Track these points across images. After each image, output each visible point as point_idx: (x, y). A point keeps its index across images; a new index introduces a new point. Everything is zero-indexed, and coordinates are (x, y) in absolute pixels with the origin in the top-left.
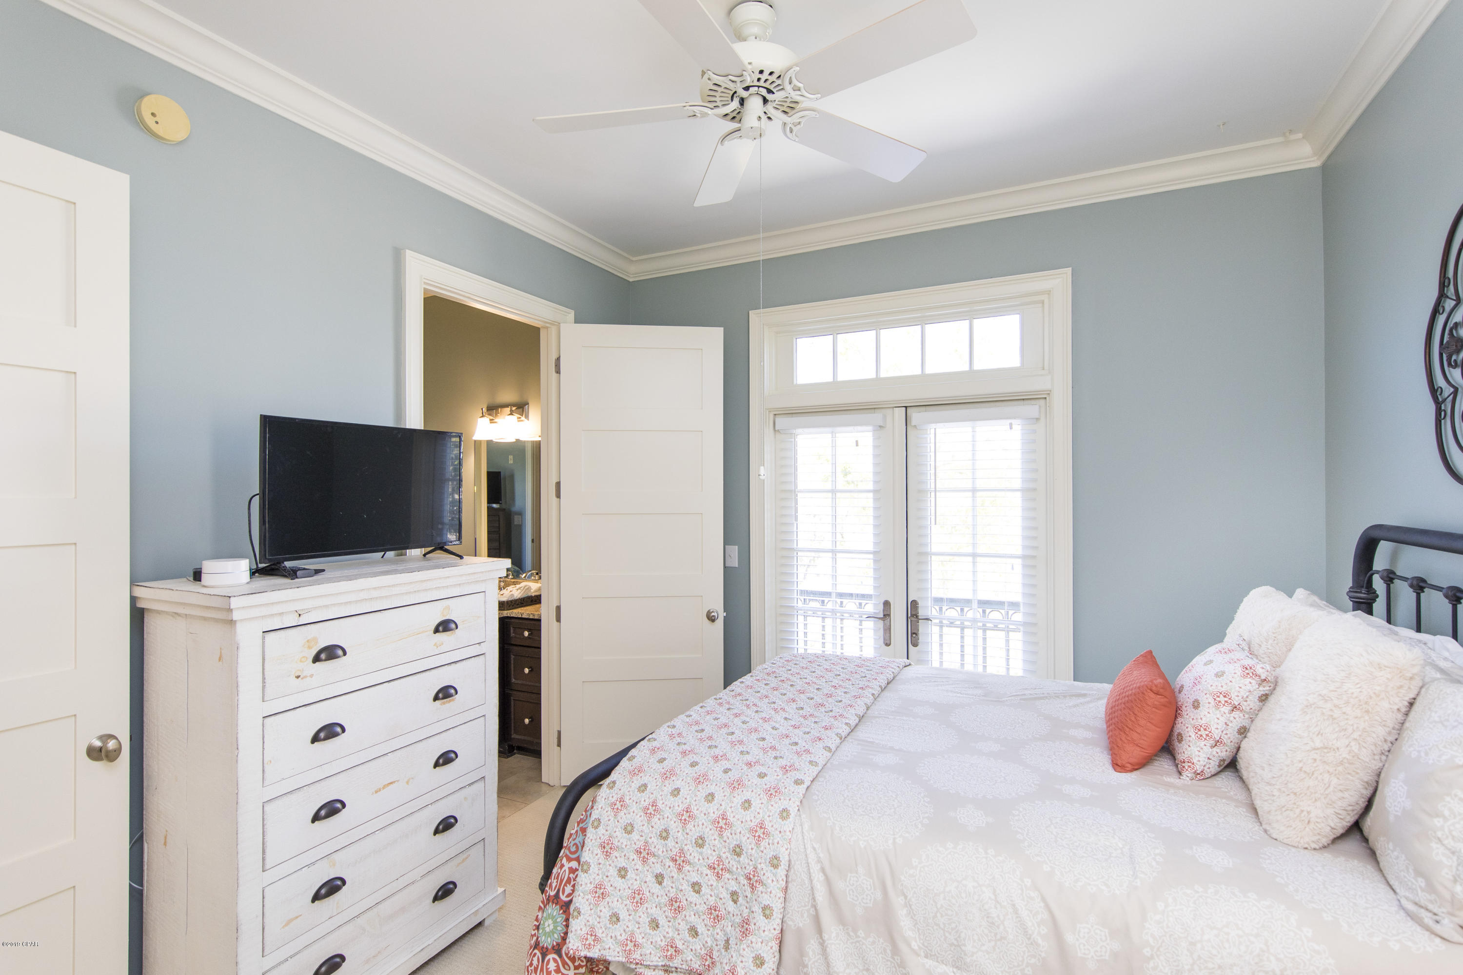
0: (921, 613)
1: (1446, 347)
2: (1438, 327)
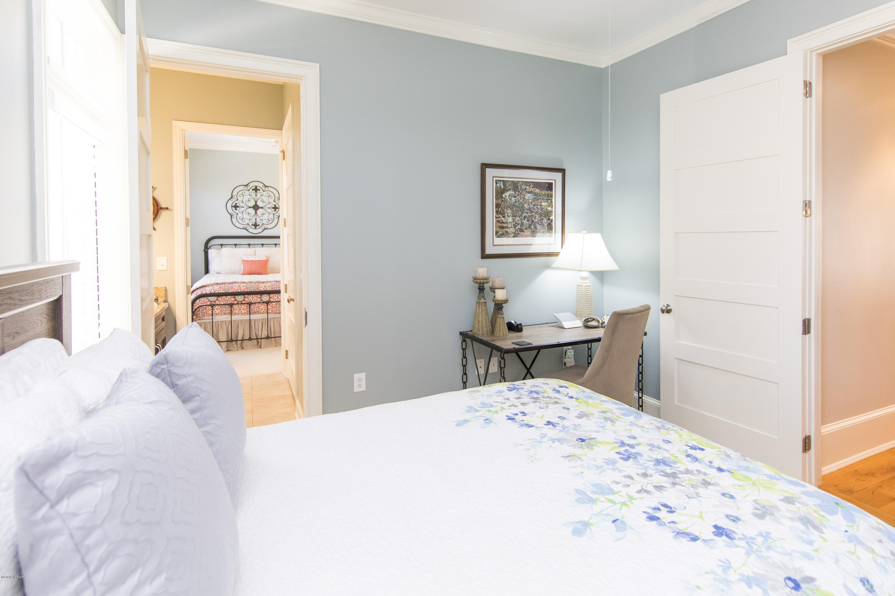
1: (234, 207)
2: (230, 202)
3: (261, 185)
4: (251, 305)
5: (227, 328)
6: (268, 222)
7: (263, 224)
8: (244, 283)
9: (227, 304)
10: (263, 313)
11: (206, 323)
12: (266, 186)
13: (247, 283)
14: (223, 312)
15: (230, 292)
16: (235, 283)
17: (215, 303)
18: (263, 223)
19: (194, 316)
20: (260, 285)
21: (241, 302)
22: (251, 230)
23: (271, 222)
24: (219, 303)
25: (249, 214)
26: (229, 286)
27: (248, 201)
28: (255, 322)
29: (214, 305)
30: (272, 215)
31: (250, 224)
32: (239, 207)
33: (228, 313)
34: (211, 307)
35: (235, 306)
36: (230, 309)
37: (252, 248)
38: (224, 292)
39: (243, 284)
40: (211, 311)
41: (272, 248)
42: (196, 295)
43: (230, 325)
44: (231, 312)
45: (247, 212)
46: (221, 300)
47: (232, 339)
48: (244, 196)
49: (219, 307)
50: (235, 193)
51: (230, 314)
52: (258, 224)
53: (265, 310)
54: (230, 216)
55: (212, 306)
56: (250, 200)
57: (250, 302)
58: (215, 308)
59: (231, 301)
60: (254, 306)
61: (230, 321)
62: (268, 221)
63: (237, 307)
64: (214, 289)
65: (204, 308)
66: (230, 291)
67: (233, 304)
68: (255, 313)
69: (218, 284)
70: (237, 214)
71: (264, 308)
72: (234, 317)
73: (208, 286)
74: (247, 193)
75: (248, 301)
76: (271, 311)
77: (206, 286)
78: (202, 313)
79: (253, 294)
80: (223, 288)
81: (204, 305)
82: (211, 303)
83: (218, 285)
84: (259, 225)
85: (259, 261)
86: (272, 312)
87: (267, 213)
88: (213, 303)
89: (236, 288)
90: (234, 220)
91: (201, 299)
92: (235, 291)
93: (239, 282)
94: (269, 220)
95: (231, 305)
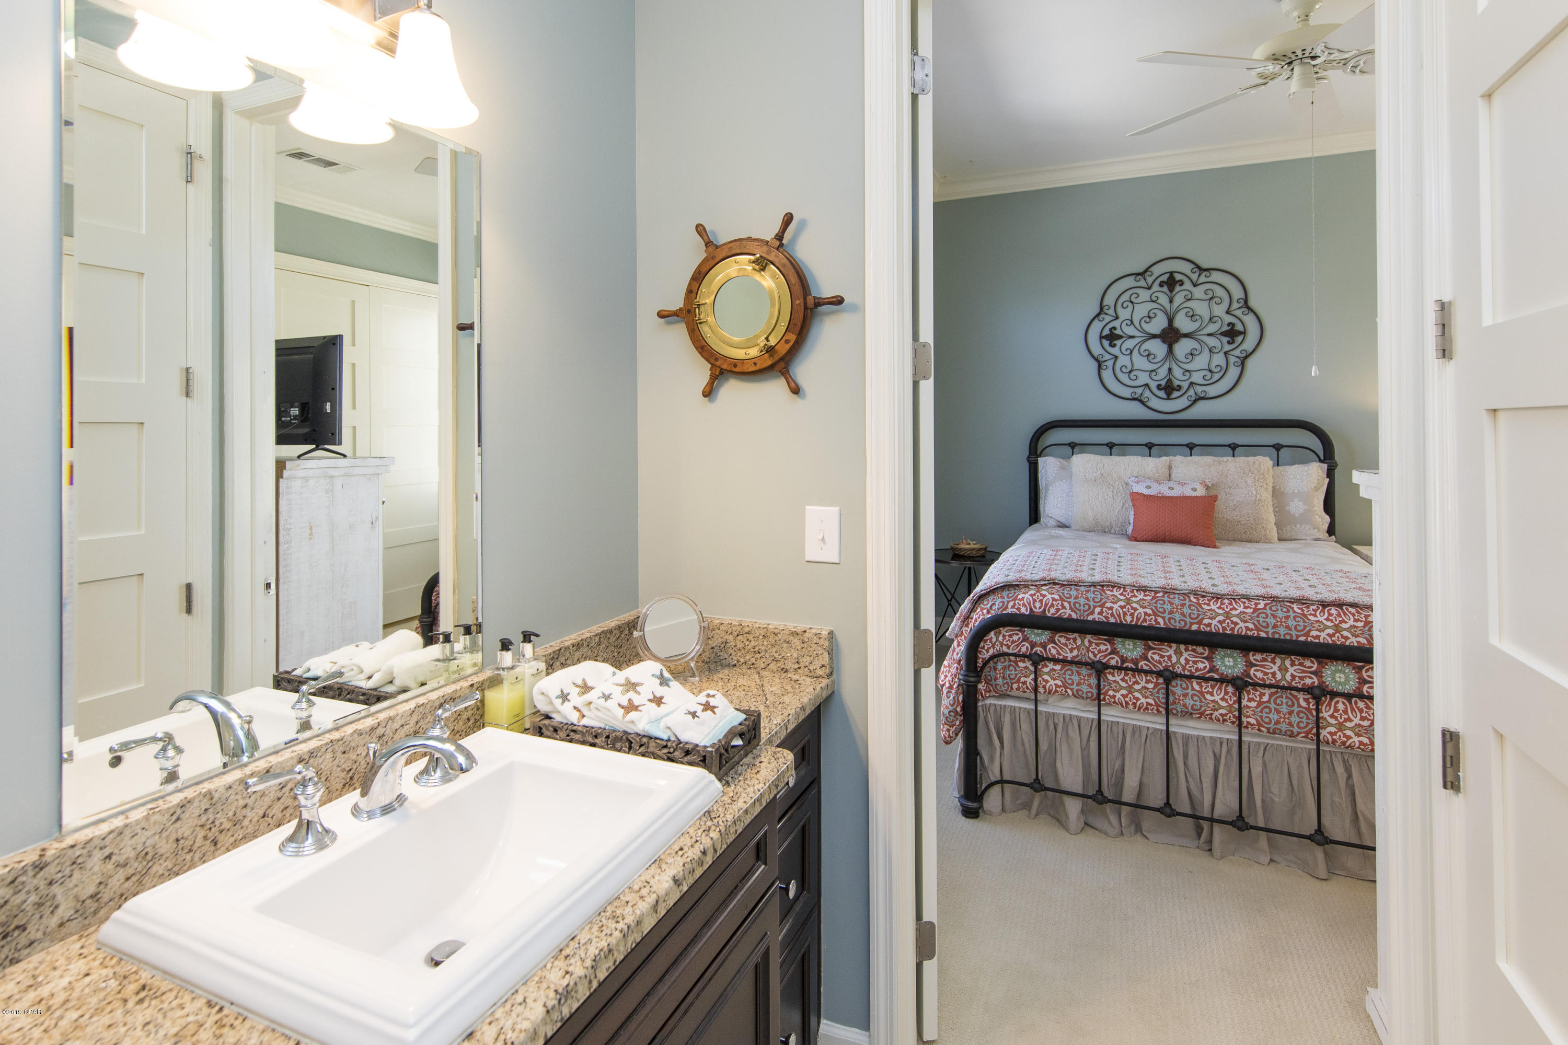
1: (1106, 337)
2: (1097, 326)
3: (1186, 268)
4: (1174, 683)
5: (1084, 744)
6: (1208, 378)
7: (1192, 383)
8: (1143, 589)
9: (1086, 664)
10: (1219, 720)
11: (1017, 710)
12: (1201, 270)
13: (1156, 592)
14: (1072, 690)
15: (1094, 621)
16: (1114, 585)
17: (1045, 650)
18: (1192, 380)
19: (981, 682)
20: (1205, 607)
21: (1136, 662)
22: (1155, 403)
23: (1216, 377)
24: (1059, 653)
25: (1148, 355)
26: (1090, 595)
27: (1148, 320)
28: (1186, 744)
29: (1043, 659)
30: (1222, 354)
31: (1153, 385)
32: (1121, 337)
33: (1090, 695)
34: (1031, 662)
35: (1113, 675)
36: (1096, 682)
37: (1160, 456)
38: (1074, 616)
39: (1141, 596)
40: (1032, 676)
41: (1225, 459)
42: (988, 612)
43: (1094, 738)
44: (1099, 694)
45: (1144, 351)
46: (1066, 645)
47: (1100, 791)
48: (1136, 305)
49: (1058, 667)
50: (1109, 300)
51: (1094, 700)
52: (1176, 383)
53: (1230, 712)
54: (1096, 364)
55: (1037, 660)
56: (1152, 315)
57: (1166, 669)
58: (1046, 670)
59: (1100, 651)
60: (1184, 686)
61: (1095, 723)
62: (1209, 375)
63: (1118, 678)
64: (1041, 601)
65: (1010, 661)
66: (1096, 616)
67: (1106, 666)
68: (1188, 714)
69: (1055, 584)
70: (1117, 357)
71: (1223, 704)
72: (1110, 714)
73: (1026, 586)
74: (1144, 295)
75: (1160, 662)
76: (1253, 721)
77: (1017, 585)
78: (1004, 678)
79: (1178, 642)
80: (1072, 600)
81: (1010, 651)
82: (1032, 649)
83: (1058, 586)
84: (1179, 386)
85: (1183, 499)
86: (1259, 724)
87: (1206, 351)
88: (1038, 649)
89: (1116, 606)
90: (1107, 375)
91: (1001, 629)
92: (1112, 620)
93: (1126, 583)
94: (1210, 371)
95: (1100, 669)
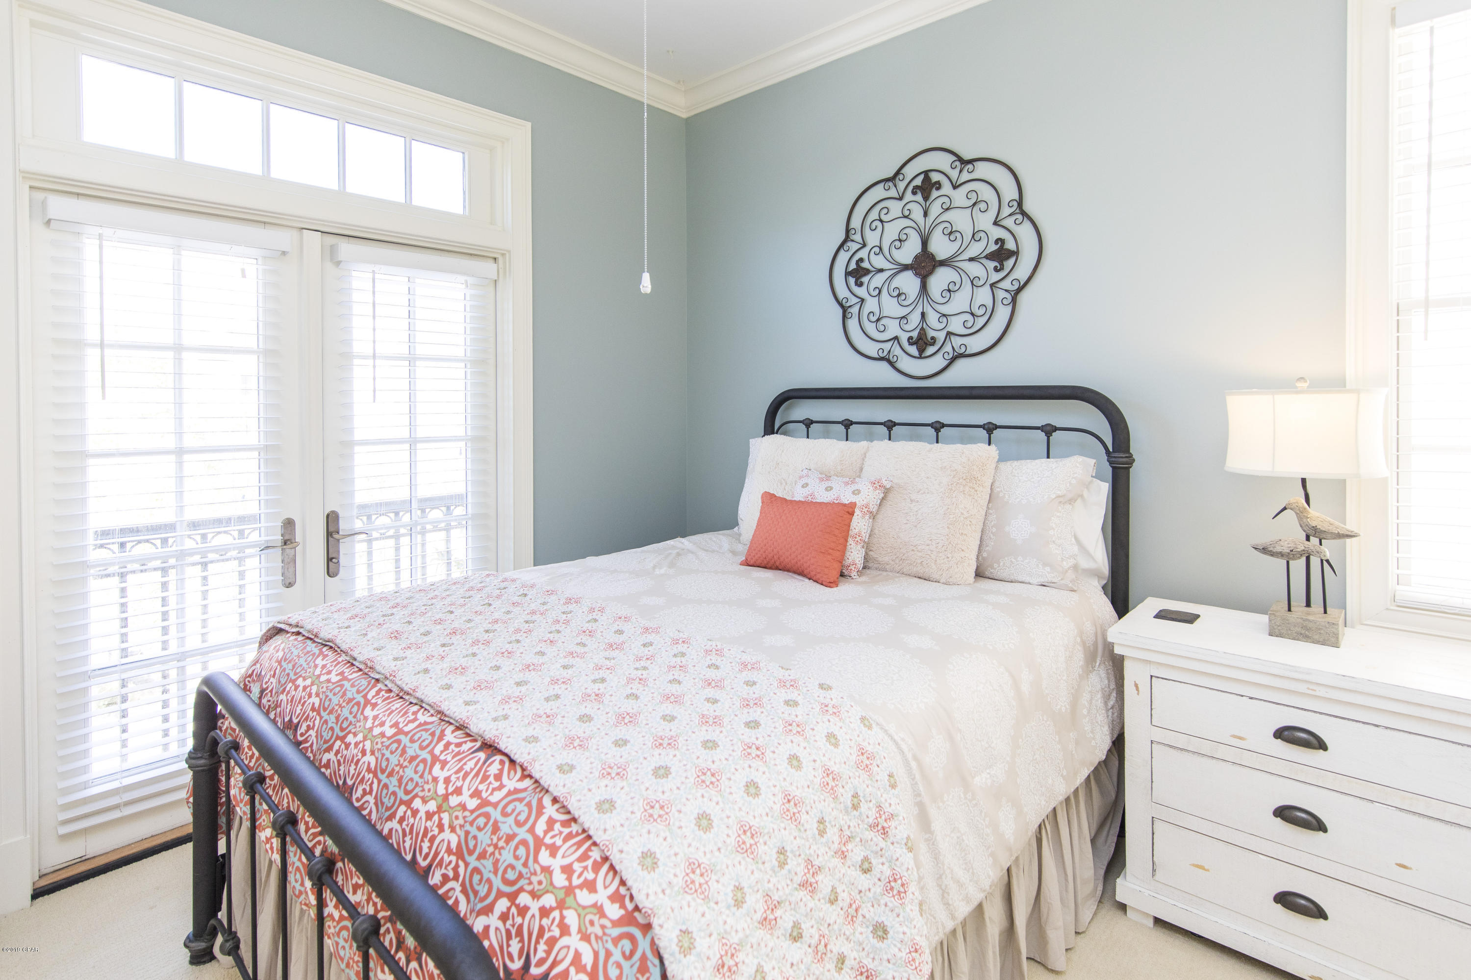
0: (343, 526)
1: (853, 274)
2: (843, 260)
3: (945, 163)
6: (969, 324)
7: (949, 334)
12: (962, 162)
18: (950, 329)
22: (905, 363)
23: (981, 322)
25: (900, 295)
27: (899, 244)
30: (987, 287)
31: (904, 338)
32: (869, 272)
45: (896, 289)
48: (884, 224)
50: (857, 220)
52: (930, 333)
54: (841, 313)
56: (904, 237)
62: (971, 319)
70: (863, 300)
74: (896, 208)
84: (933, 338)
87: (968, 284)
90: (852, 325)
94: (973, 313)
